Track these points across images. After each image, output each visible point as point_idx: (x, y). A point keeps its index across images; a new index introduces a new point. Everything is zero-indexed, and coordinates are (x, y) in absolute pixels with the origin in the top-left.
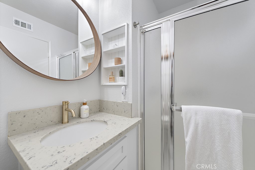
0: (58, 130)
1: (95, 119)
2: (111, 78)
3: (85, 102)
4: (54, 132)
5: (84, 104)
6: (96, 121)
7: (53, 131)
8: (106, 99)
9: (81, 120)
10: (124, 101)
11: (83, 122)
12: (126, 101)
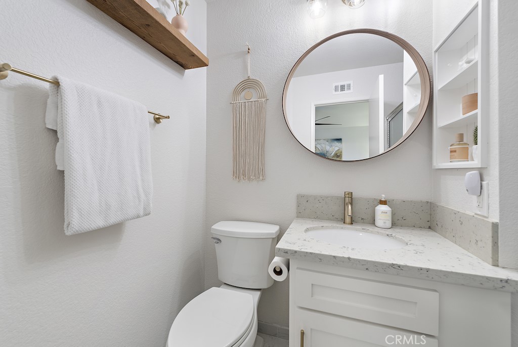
0: (333, 228)
1: (393, 235)
2: (453, 150)
3: (383, 200)
4: (327, 228)
5: (383, 202)
6: (395, 238)
7: (327, 226)
8: (443, 204)
9: (371, 228)
10: (479, 213)
11: (372, 232)
12: (482, 214)
